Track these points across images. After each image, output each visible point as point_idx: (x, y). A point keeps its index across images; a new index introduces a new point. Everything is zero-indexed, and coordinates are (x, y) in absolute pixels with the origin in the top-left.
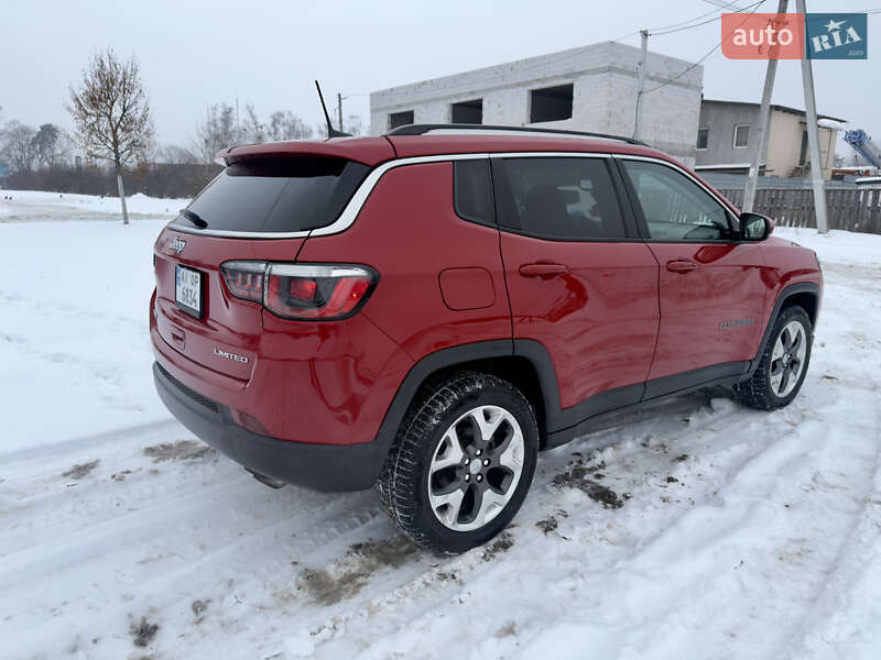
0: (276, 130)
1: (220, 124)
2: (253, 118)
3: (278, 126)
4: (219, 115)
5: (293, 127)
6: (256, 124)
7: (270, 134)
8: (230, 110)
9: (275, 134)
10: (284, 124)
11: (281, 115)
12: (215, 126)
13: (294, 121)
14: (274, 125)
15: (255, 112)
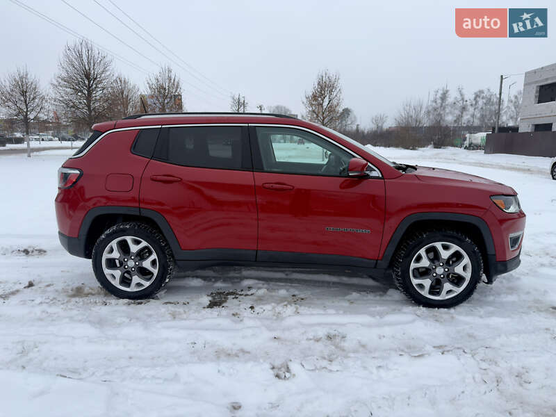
0: (477, 102)
1: (439, 101)
2: (462, 95)
3: (478, 99)
4: (439, 95)
5: (490, 99)
6: (463, 99)
7: (472, 105)
8: (447, 91)
9: (476, 104)
10: (483, 98)
11: (482, 92)
12: (436, 102)
13: (491, 96)
14: (475, 99)
15: (464, 91)
